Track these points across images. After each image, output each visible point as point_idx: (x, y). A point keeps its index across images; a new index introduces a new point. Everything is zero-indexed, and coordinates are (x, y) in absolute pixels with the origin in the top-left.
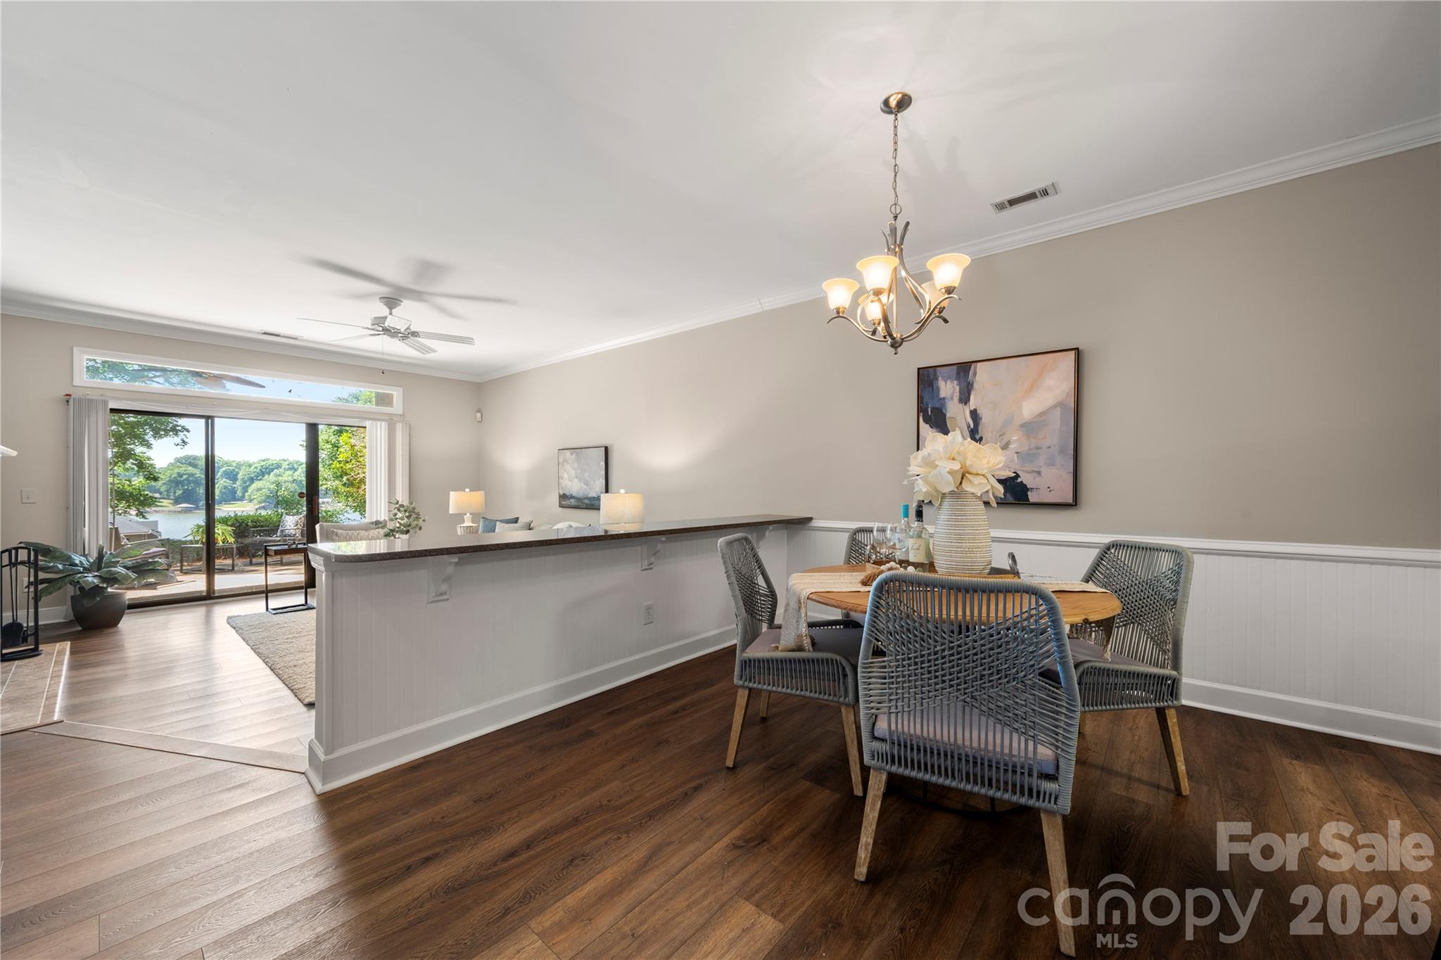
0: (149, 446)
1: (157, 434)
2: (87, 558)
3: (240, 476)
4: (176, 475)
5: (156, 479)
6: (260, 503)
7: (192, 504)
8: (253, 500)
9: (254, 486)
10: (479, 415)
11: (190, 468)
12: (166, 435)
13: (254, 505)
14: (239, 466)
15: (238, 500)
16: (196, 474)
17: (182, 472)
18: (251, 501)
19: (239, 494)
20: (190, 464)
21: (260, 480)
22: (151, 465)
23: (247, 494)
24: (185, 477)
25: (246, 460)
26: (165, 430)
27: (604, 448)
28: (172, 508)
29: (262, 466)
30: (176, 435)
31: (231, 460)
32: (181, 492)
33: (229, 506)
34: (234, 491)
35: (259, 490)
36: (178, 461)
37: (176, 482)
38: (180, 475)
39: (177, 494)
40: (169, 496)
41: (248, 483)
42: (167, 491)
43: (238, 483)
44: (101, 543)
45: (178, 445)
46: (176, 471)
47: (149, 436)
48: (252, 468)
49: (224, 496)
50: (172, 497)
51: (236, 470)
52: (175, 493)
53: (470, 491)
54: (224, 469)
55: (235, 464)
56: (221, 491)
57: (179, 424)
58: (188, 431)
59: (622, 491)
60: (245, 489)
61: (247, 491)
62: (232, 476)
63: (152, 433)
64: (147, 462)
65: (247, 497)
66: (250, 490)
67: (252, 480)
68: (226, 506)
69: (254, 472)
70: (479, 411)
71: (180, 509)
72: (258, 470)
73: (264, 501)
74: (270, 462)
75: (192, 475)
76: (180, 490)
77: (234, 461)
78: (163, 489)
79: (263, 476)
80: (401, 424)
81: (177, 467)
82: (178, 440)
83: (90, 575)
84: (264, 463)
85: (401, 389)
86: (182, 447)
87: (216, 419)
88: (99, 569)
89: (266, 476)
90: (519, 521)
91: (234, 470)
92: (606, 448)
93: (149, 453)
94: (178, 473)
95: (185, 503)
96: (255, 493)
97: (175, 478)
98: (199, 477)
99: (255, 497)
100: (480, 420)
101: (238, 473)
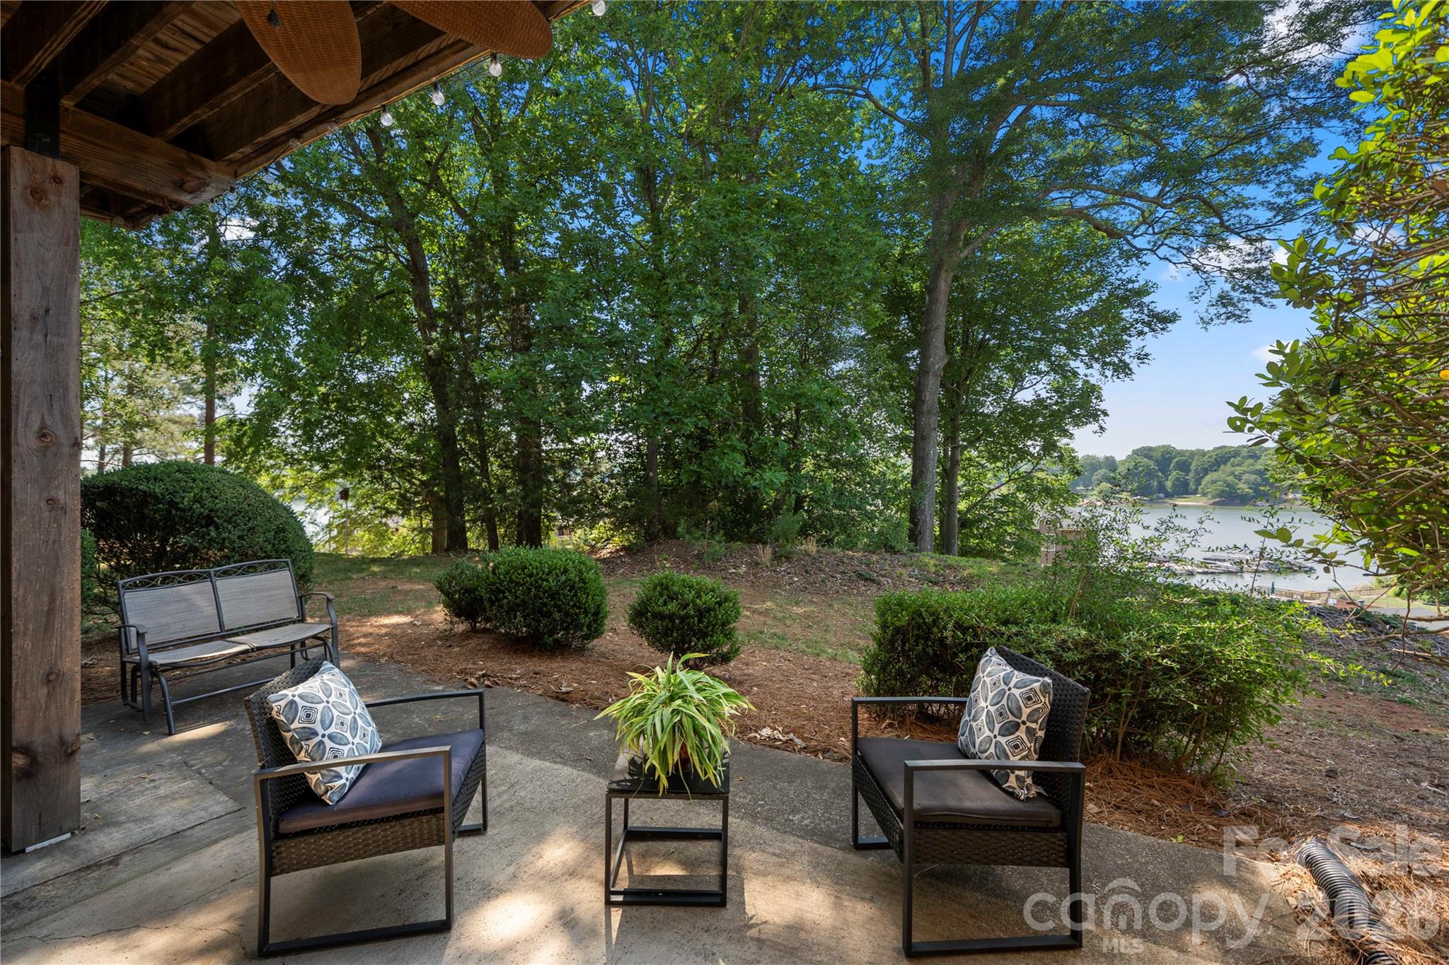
3: (1193, 467)
6: (1214, 497)
7: (1145, 496)
8: (1207, 493)
9: (1208, 478)
11: (1146, 460)
13: (1208, 500)
14: (1192, 454)
15: (1192, 494)
16: (1150, 466)
17: (1139, 464)
18: (1204, 494)
19: (1192, 486)
21: (1215, 471)
23: (1200, 487)
24: (1140, 469)
33: (1183, 500)
34: (1186, 484)
35: (1214, 482)
36: (1135, 453)
37: (1133, 475)
38: (1136, 467)
39: (1133, 488)
41: (1201, 475)
43: (1191, 475)
46: (1133, 463)
48: (1207, 457)
49: (1177, 489)
50: (1127, 491)
51: (1190, 460)
52: (1131, 486)
54: (1177, 460)
55: (1187, 454)
56: (1174, 484)
60: (1198, 482)
61: (1200, 484)
62: (1185, 467)
65: (1200, 490)
66: (1204, 482)
67: (1206, 471)
68: (1179, 500)
69: (1209, 462)
71: (1136, 502)
72: (1213, 460)
74: (1227, 450)
75: (1147, 467)
76: (1137, 482)
77: (1187, 451)
78: (1121, 483)
79: (1219, 467)
84: (1220, 451)
89: (1222, 467)
91: (1187, 461)
95: (1140, 495)
96: (1210, 485)
97: (1131, 470)
98: (1154, 469)
99: (1209, 490)
101: (1191, 464)
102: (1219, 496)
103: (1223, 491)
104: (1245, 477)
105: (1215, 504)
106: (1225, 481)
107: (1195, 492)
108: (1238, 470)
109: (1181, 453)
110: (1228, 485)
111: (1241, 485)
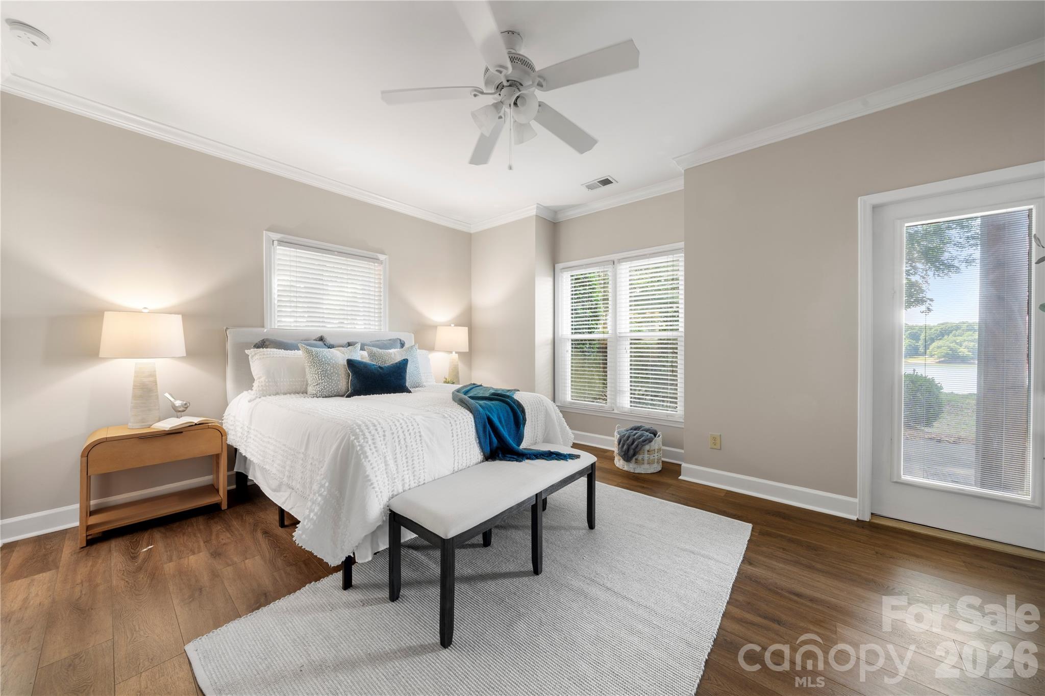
102: (944, 357)
103: (947, 354)
104: (966, 343)
105: (940, 362)
106: (949, 347)
108: (959, 339)
110: (951, 349)
111: (962, 349)
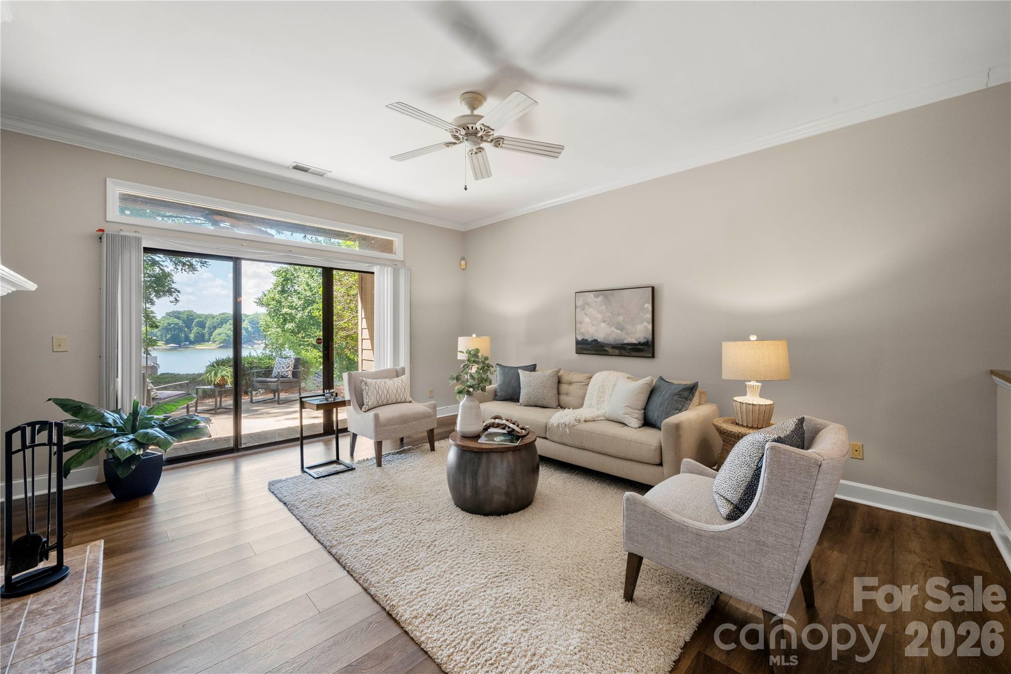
0: (153, 303)
1: (158, 296)
2: (120, 415)
3: (207, 325)
4: (166, 325)
5: (157, 327)
6: (220, 343)
7: (175, 344)
8: (216, 341)
9: (216, 332)
10: (463, 262)
11: (176, 319)
12: (164, 295)
13: (216, 345)
14: (207, 317)
15: (206, 342)
16: (179, 323)
17: (171, 322)
18: (214, 342)
19: (207, 337)
20: (176, 317)
21: (221, 327)
22: (154, 317)
23: (212, 337)
24: (172, 326)
25: (211, 313)
26: (164, 292)
27: (651, 288)
28: (164, 347)
29: (222, 318)
30: (171, 295)
31: (201, 314)
32: (170, 336)
33: (201, 345)
34: (203, 336)
35: (220, 334)
36: (168, 315)
37: (167, 329)
38: (169, 324)
39: (167, 337)
40: (162, 339)
41: (212, 330)
42: (161, 335)
43: (206, 330)
44: (135, 397)
45: (172, 302)
46: (167, 321)
47: (153, 295)
48: (215, 319)
49: (197, 339)
50: (164, 340)
51: (205, 321)
52: (166, 336)
53: (476, 336)
54: (197, 320)
55: (204, 317)
56: (195, 336)
57: (173, 287)
58: (179, 292)
59: (753, 338)
60: (211, 334)
61: (212, 335)
62: (202, 325)
63: (154, 294)
64: (152, 315)
65: (212, 339)
66: (214, 334)
67: (215, 328)
68: (199, 345)
69: (216, 322)
70: (463, 259)
71: (169, 348)
72: (219, 321)
73: (223, 343)
74: (227, 315)
75: (177, 324)
76: (169, 335)
77: (203, 315)
78: (158, 334)
79: (222, 325)
80: (403, 270)
81: (168, 319)
82: (172, 299)
83: (125, 439)
84: (223, 316)
85: (402, 236)
86: (175, 303)
87: (243, 262)
88: (134, 430)
89: (224, 325)
90: (537, 368)
91: (203, 321)
92: (653, 288)
93: (153, 308)
94: (168, 323)
95: (172, 343)
96: (217, 336)
97: (166, 326)
98: (181, 326)
99: (217, 339)
100: (464, 267)
101: (206, 323)
107: (208, 340)
109: (199, 316)
